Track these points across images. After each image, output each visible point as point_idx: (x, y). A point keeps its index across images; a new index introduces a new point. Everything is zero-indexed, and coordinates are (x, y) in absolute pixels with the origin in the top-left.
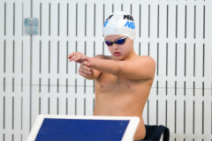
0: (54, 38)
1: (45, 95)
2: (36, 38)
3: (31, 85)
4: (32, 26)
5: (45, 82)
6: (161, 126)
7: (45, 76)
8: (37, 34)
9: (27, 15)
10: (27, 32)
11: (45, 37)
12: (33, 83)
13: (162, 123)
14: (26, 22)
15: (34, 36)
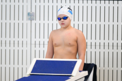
0: (42, 22)
1: (37, 49)
2: (33, 22)
3: (31, 44)
4: (31, 16)
5: (37, 43)
6: (93, 64)
7: (38, 40)
8: (34, 20)
9: (29, 11)
10: (29, 19)
11: (38, 21)
12: (32, 43)
13: (93, 62)
14: (29, 14)
15: (32, 21)
